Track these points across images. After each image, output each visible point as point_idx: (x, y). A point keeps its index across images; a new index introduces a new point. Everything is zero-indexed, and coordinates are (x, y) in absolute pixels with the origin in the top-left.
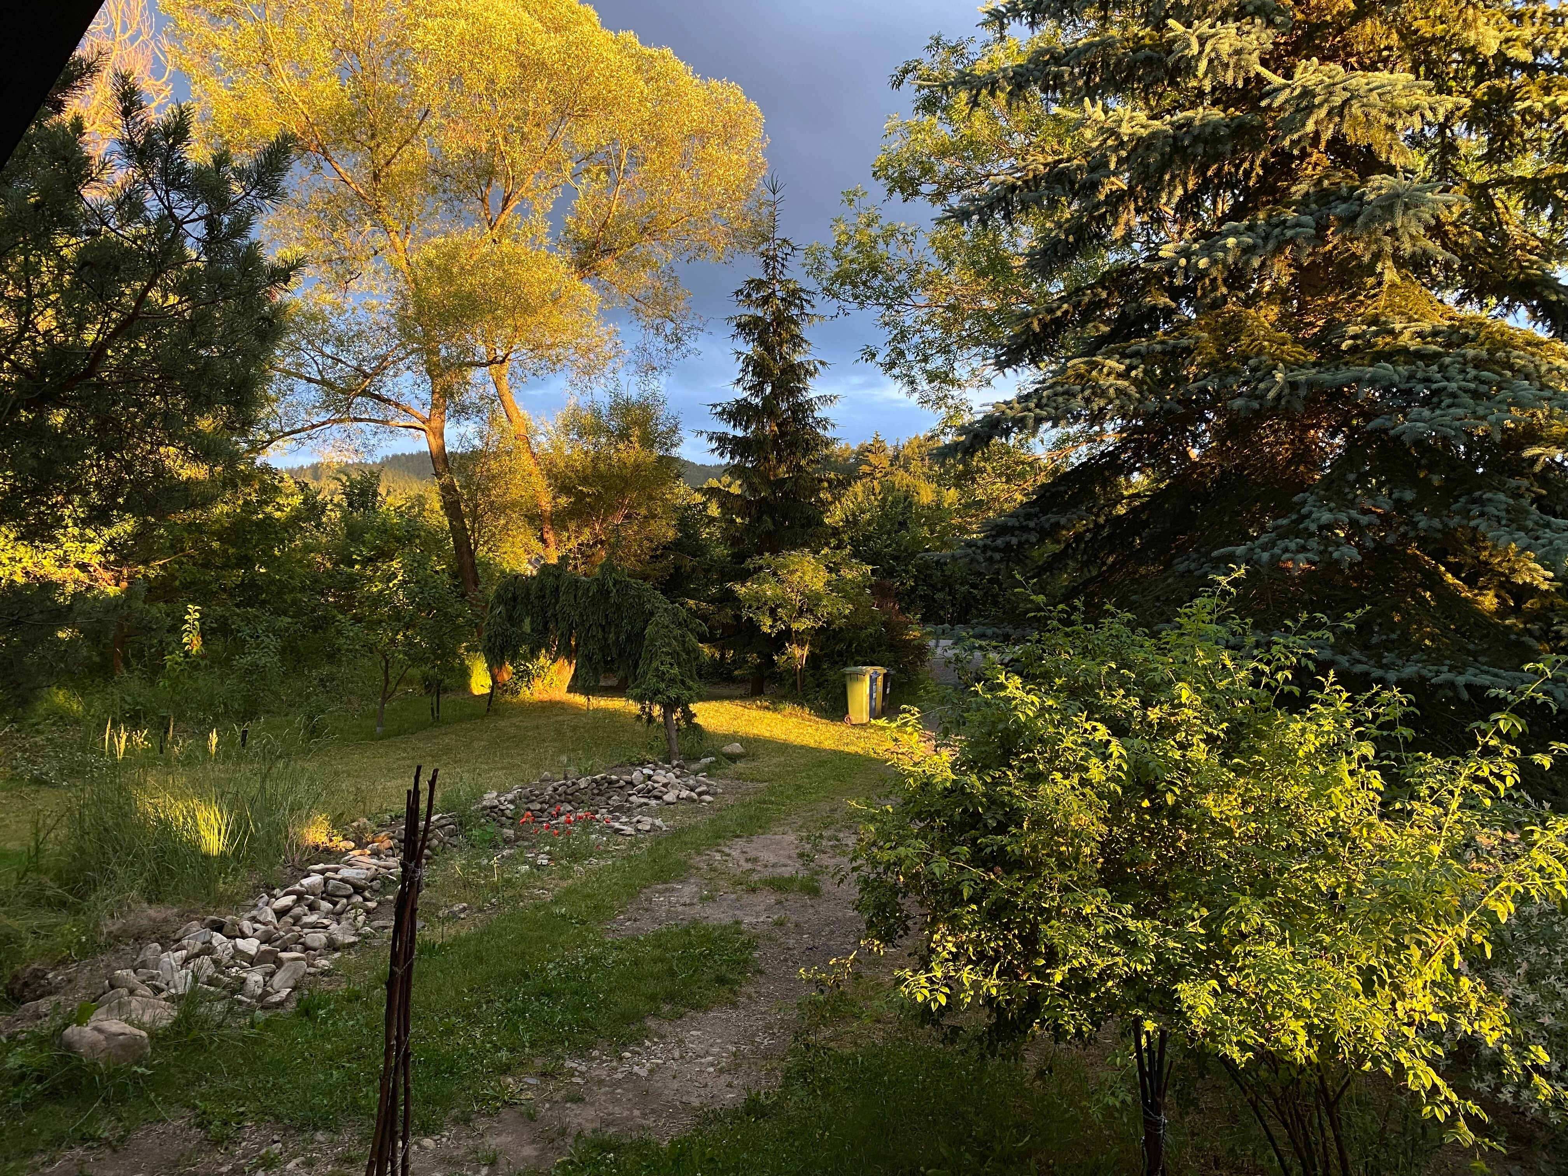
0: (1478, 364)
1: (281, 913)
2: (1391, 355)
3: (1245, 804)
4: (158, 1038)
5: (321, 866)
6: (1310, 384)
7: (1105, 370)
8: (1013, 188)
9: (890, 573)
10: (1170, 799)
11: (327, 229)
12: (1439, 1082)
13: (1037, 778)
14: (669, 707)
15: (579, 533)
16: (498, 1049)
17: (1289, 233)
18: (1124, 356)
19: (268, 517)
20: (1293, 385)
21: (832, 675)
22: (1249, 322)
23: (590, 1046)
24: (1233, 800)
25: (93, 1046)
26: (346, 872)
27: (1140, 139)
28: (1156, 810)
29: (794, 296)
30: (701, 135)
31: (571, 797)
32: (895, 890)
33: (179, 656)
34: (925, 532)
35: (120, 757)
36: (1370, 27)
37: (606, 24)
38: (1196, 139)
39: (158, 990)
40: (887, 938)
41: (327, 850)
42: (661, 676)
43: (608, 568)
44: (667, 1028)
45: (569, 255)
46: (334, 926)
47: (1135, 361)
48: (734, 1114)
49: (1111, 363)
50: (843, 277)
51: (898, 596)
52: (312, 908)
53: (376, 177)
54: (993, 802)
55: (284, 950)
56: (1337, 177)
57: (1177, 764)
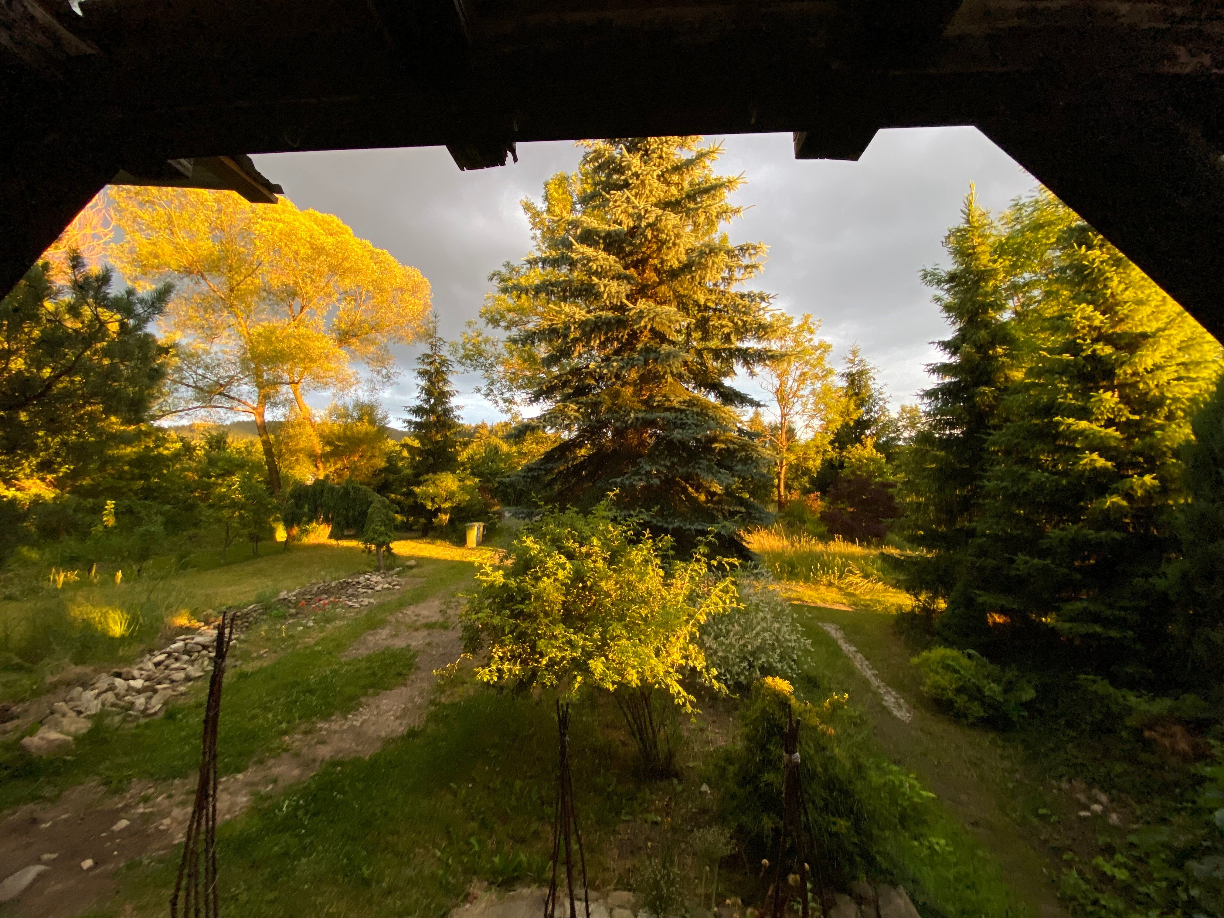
0: (698, 414)
1: (157, 665)
2: (671, 409)
3: (617, 583)
4: (79, 740)
5: (183, 637)
6: (643, 418)
7: (570, 408)
8: (535, 333)
9: (488, 481)
10: (589, 584)
11: (202, 312)
12: (681, 689)
13: (537, 579)
14: (379, 546)
15: (335, 464)
16: (280, 722)
17: (635, 362)
18: (577, 403)
19: (160, 454)
20: (637, 419)
21: (460, 527)
22: (623, 393)
23: (331, 714)
24: (612, 582)
25: (39, 748)
26: (198, 639)
27: (582, 320)
28: (584, 588)
29: (444, 362)
30: (402, 290)
31: (327, 591)
32: (477, 630)
33: (100, 528)
34: (502, 465)
35: (59, 586)
36: (663, 288)
37: (356, 235)
38: (603, 323)
39: (79, 713)
40: (474, 652)
41: (188, 628)
42: (375, 531)
43: (350, 481)
44: (371, 700)
45: (334, 336)
46: (190, 668)
47: (581, 406)
48: (403, 738)
49: (573, 406)
50: (467, 357)
51: (491, 491)
52: (177, 659)
53: (232, 290)
54: (520, 589)
55: (159, 683)
56: (652, 343)
57: (592, 569)
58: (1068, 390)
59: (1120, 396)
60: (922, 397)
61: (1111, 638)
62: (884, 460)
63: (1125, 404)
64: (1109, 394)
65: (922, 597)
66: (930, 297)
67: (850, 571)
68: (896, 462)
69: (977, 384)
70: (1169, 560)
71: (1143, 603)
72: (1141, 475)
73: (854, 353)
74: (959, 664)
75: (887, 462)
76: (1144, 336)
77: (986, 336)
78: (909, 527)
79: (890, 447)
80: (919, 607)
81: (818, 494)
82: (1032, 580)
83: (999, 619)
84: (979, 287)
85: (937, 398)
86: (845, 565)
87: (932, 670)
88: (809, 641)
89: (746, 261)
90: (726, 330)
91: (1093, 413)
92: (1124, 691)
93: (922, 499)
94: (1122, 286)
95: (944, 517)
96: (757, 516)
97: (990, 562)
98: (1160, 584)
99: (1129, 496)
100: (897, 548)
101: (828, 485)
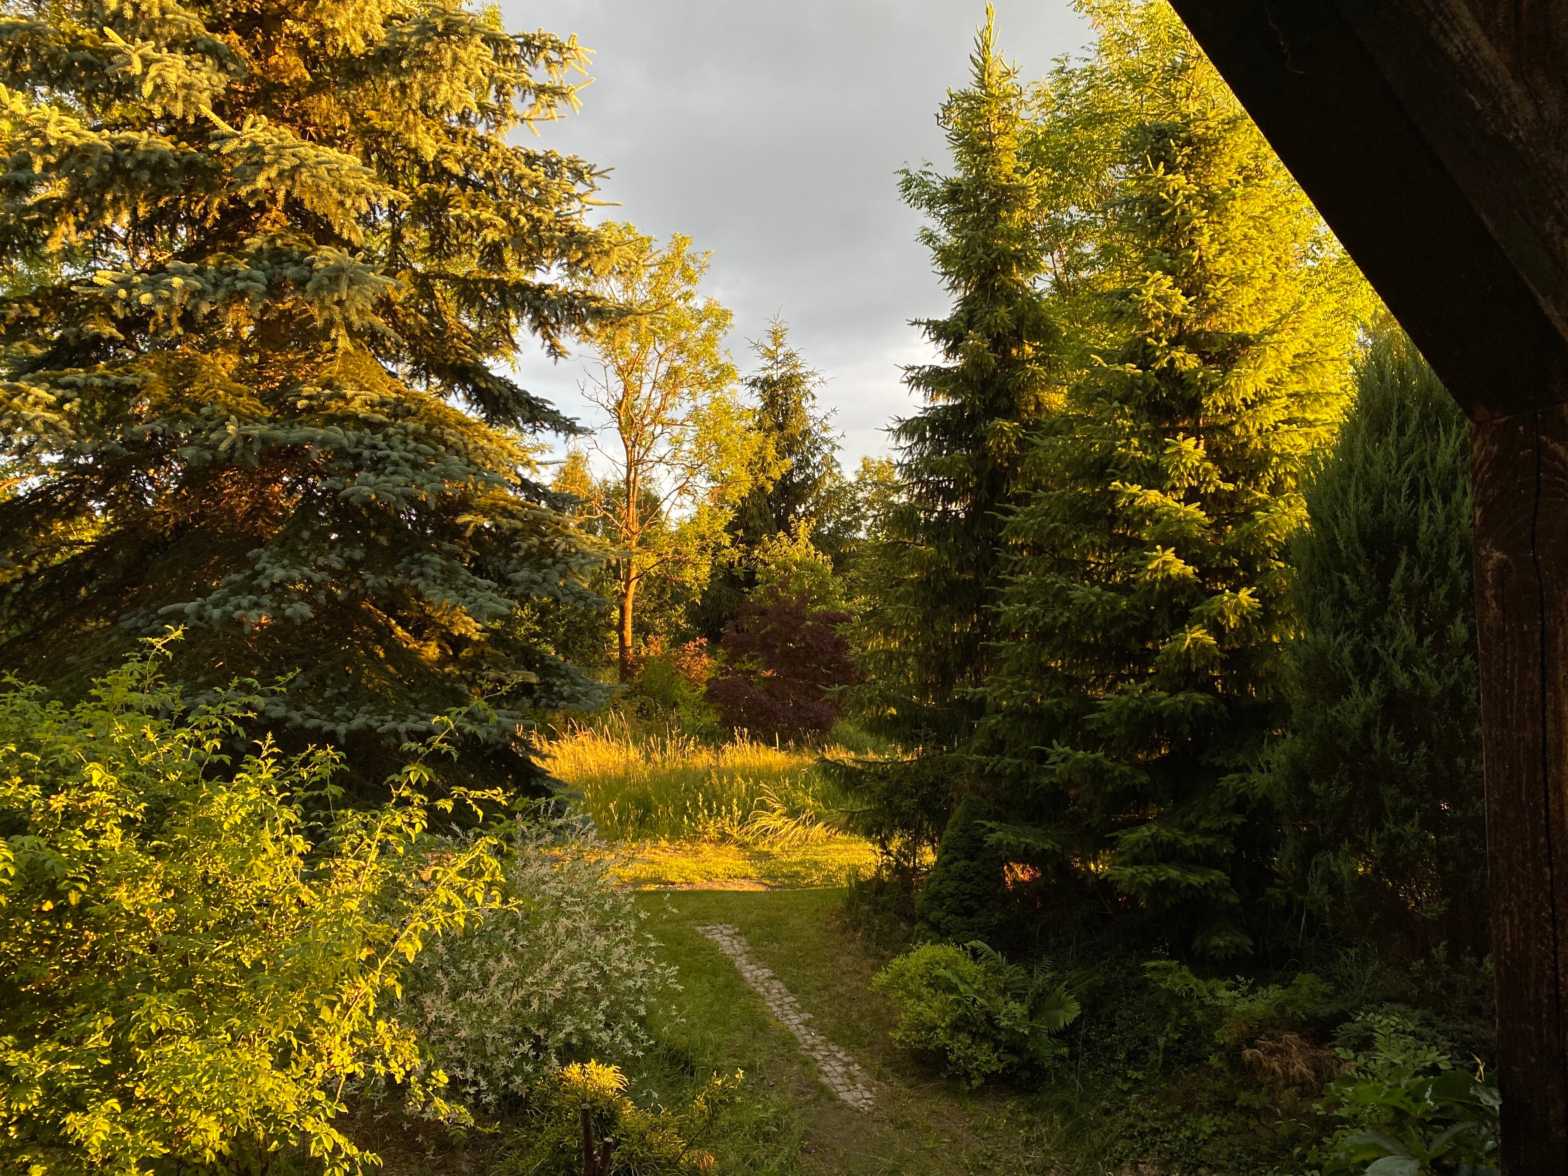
0: (418, 437)
2: (345, 419)
3: (166, 888)
6: (264, 440)
7: (31, 399)
10: (74, 898)
12: (341, 1140)
17: (240, 285)
18: (55, 385)
20: (247, 439)
22: (205, 368)
24: (152, 886)
27: (72, 148)
28: (59, 912)
36: (325, 102)
38: (141, 164)
47: (69, 393)
49: (39, 392)
56: (291, 238)
57: (84, 855)
58: (1133, 433)
59: (1207, 448)
60: (897, 434)
61: (1190, 886)
62: (829, 568)
63: (1215, 462)
64: (1192, 441)
65: (895, 844)
66: (916, 232)
67: (763, 806)
68: (853, 573)
69: (993, 412)
70: (1274, 740)
71: (1238, 820)
72: (1235, 590)
73: (776, 336)
74: (957, 973)
75: (835, 573)
76: (1244, 341)
77: (1007, 318)
78: (871, 701)
79: (841, 541)
80: (888, 866)
81: (704, 641)
82: (1072, 792)
83: (1022, 873)
84: (997, 219)
85: (922, 439)
86: (752, 794)
87: (910, 994)
88: (674, 970)
89: (538, 75)
90: (491, 235)
91: (1168, 477)
92: (1213, 983)
93: (895, 645)
94: (1215, 247)
95: (932, 678)
96: (566, 690)
97: (1008, 762)
98: (1259, 781)
99: (1216, 629)
100: (850, 748)
101: (722, 623)
